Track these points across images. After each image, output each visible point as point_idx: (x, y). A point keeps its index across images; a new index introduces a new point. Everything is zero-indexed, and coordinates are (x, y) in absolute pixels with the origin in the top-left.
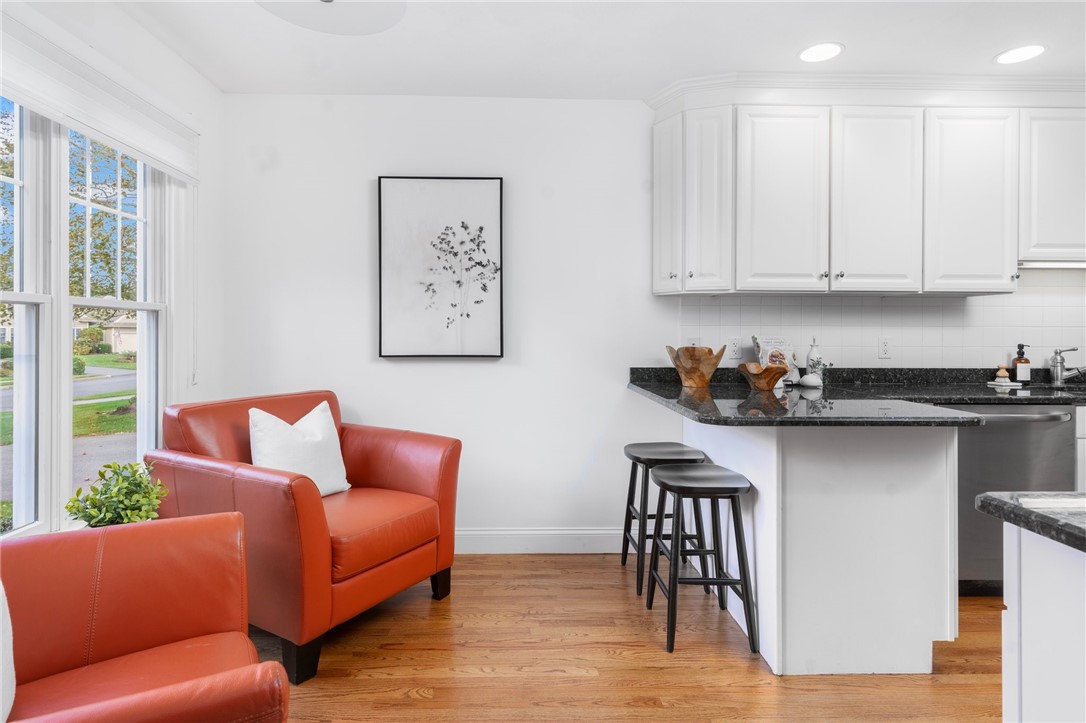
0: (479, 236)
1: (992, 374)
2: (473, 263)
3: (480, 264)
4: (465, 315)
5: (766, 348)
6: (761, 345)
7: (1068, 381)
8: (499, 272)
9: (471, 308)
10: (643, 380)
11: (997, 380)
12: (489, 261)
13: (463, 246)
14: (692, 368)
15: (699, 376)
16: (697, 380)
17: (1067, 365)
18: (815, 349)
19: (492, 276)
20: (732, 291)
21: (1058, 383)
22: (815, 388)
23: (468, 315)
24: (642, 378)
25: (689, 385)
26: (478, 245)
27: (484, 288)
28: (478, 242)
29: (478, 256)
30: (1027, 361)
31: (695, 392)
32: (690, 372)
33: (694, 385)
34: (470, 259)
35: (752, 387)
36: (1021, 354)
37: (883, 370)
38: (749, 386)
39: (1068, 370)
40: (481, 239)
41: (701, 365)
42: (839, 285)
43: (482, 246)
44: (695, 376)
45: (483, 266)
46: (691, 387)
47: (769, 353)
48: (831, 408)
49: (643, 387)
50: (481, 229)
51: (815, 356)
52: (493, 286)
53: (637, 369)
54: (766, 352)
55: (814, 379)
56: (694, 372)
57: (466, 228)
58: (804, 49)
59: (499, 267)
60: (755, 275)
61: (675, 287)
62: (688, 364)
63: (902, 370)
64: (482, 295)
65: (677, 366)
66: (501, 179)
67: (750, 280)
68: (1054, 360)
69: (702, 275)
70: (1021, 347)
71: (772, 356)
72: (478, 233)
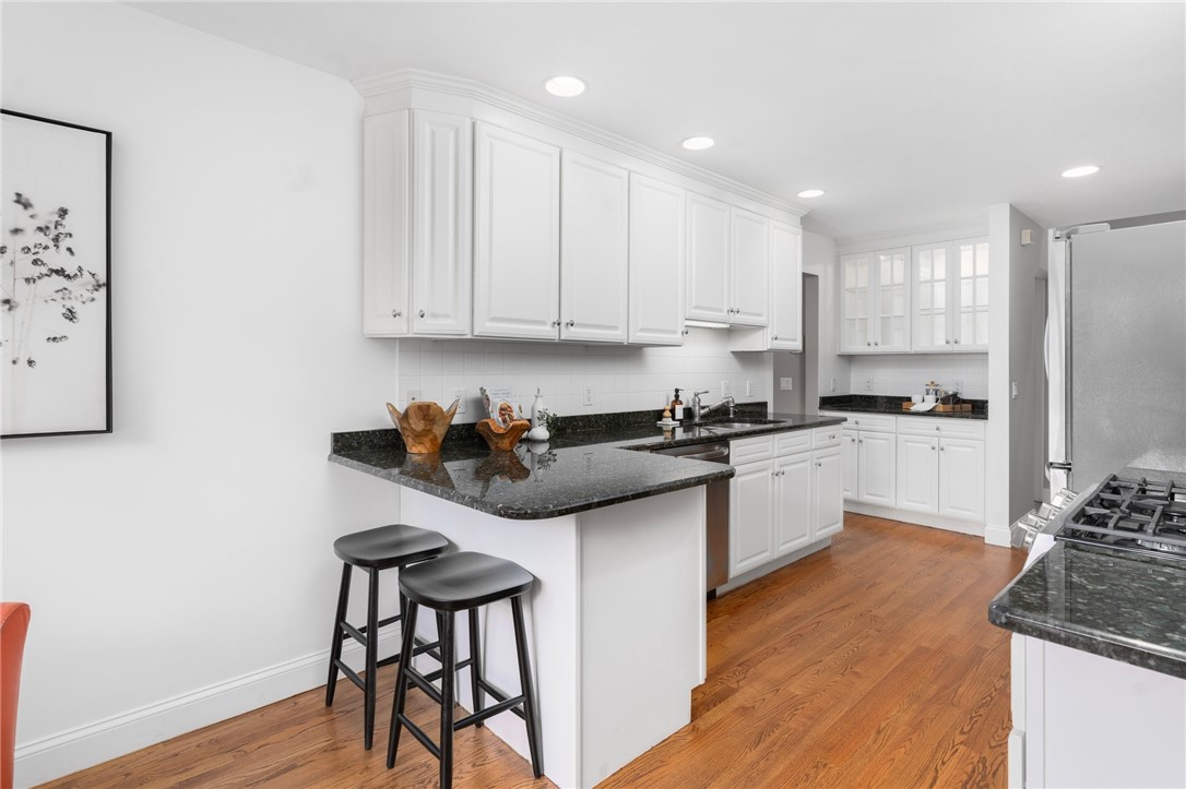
0: (57, 224)
1: (659, 414)
2: (44, 270)
3: (60, 272)
4: (23, 362)
5: (497, 400)
6: (490, 398)
7: (703, 417)
8: (103, 291)
9: (41, 350)
10: (350, 447)
11: (664, 419)
12: (80, 269)
13: (19, 237)
14: (424, 430)
15: (431, 440)
16: (428, 445)
17: (702, 404)
18: (539, 399)
19: (87, 295)
20: (469, 337)
21: (697, 420)
22: (543, 442)
23: (30, 362)
24: (348, 446)
25: (417, 451)
26: (56, 239)
27: (70, 315)
28: (55, 231)
29: (54, 259)
30: (681, 403)
31: (426, 459)
32: (418, 436)
33: (425, 451)
34: (35, 262)
35: (493, 448)
36: (677, 396)
37: (588, 416)
38: (488, 448)
39: (703, 408)
40: (60, 229)
41: (435, 426)
42: (569, 334)
43: (65, 243)
44: (427, 441)
45: (68, 277)
46: (420, 454)
47: (499, 406)
48: (555, 460)
49: (349, 456)
50: (63, 212)
51: (540, 406)
52: (92, 314)
53: (342, 435)
54: (495, 404)
55: (541, 432)
56: (426, 436)
57: (27, 206)
58: (550, 78)
59: (103, 279)
60: (494, 319)
61: (400, 329)
62: (418, 426)
63: (601, 415)
64: (65, 327)
65: (403, 428)
66: (109, 135)
67: (488, 324)
68: (694, 401)
69: (434, 316)
70: (677, 391)
71: (502, 409)
72: (56, 218)
